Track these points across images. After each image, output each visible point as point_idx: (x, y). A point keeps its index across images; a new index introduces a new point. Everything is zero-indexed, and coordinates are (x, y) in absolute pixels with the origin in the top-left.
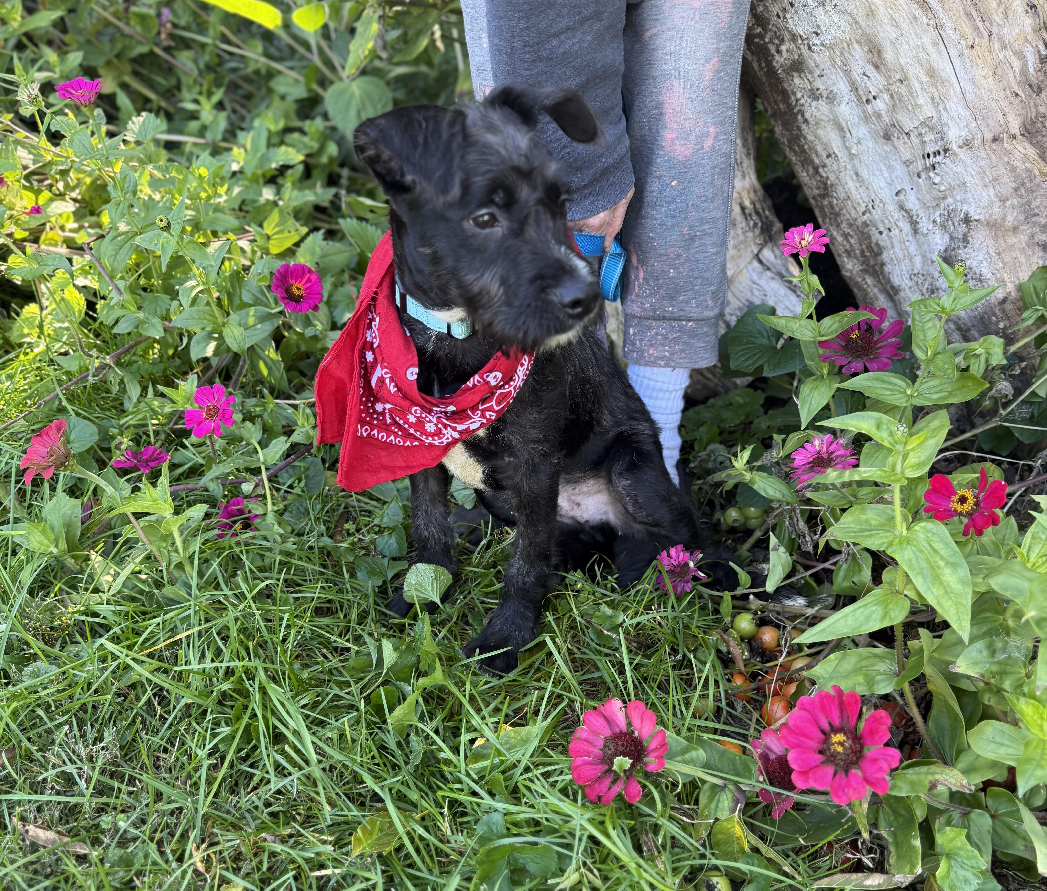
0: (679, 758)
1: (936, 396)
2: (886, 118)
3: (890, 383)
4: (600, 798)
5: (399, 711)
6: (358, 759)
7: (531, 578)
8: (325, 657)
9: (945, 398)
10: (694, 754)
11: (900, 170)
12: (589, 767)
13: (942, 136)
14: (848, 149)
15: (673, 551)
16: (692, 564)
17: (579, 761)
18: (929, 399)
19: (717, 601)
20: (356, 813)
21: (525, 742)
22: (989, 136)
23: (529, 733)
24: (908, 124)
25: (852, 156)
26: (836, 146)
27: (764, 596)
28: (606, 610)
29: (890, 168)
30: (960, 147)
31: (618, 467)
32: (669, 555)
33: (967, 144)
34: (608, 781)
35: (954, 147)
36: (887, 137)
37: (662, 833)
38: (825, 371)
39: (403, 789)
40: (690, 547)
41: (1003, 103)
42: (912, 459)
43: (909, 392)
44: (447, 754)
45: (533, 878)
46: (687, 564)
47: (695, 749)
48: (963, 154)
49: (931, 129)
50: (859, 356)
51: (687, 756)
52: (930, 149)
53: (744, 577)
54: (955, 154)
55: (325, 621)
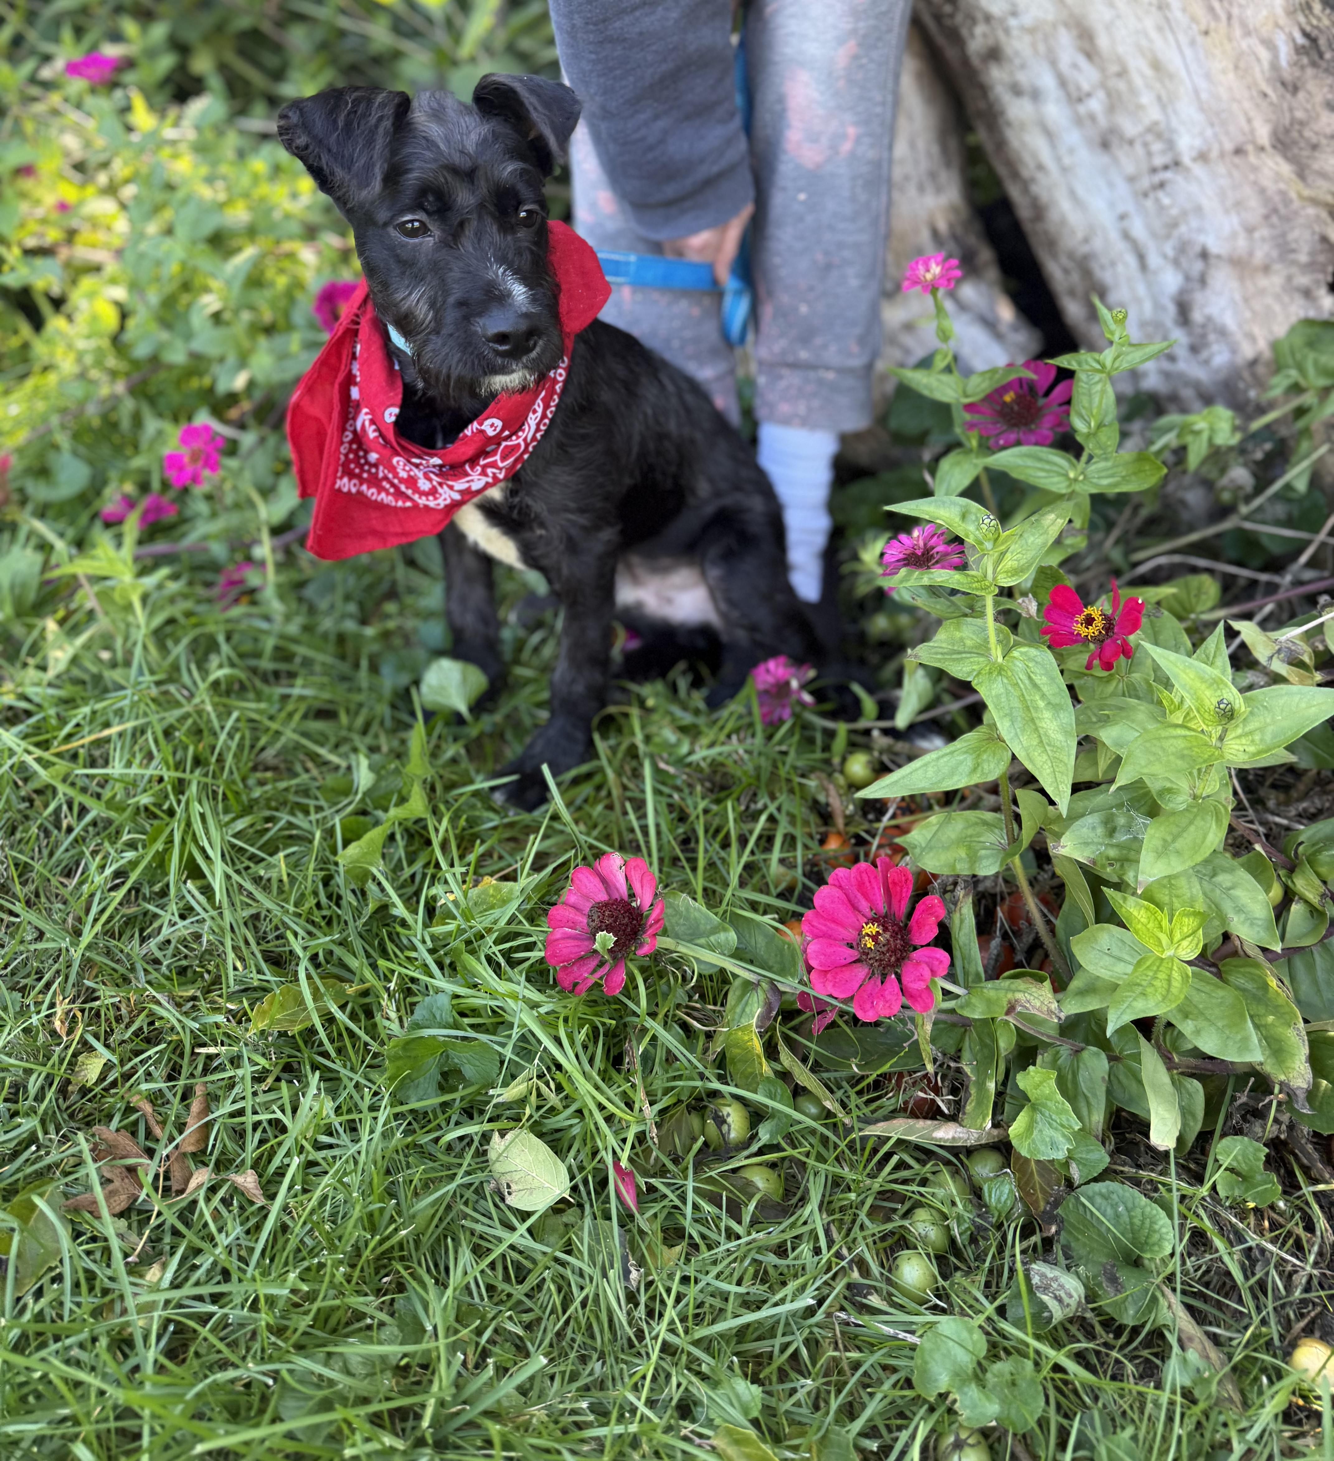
0: (702, 941)
1: (1105, 482)
2: (1103, 121)
3: (1048, 462)
4: (576, 985)
5: (353, 849)
6: (291, 909)
7: (579, 688)
8: (307, 770)
9: (1116, 485)
10: (722, 936)
11: (1123, 189)
12: (572, 943)
13: (1170, 145)
14: (1058, 159)
15: (772, 664)
16: (794, 684)
17: (559, 933)
18: (1097, 485)
19: (830, 734)
20: (268, 977)
21: (504, 902)
22: (1229, 146)
23: (511, 891)
24: (1130, 128)
25: (1065, 170)
26: (1045, 155)
27: (889, 732)
28: (670, 735)
29: (1111, 185)
30: (1194, 160)
31: (714, 551)
32: (768, 671)
33: (1202, 157)
34: (593, 963)
35: (1186, 160)
36: (1105, 145)
37: (647, 1039)
38: (974, 443)
39: (338, 951)
40: (799, 661)
41: (1247, 105)
42: (1009, 562)
43: (1072, 475)
44: (400, 910)
45: (468, 1084)
46: (787, 684)
47: (725, 930)
48: (1198, 170)
49: (1159, 136)
50: (1015, 425)
51: (712, 938)
52: (1159, 161)
53: (869, 705)
54: (1187, 170)
55: (317, 726)
